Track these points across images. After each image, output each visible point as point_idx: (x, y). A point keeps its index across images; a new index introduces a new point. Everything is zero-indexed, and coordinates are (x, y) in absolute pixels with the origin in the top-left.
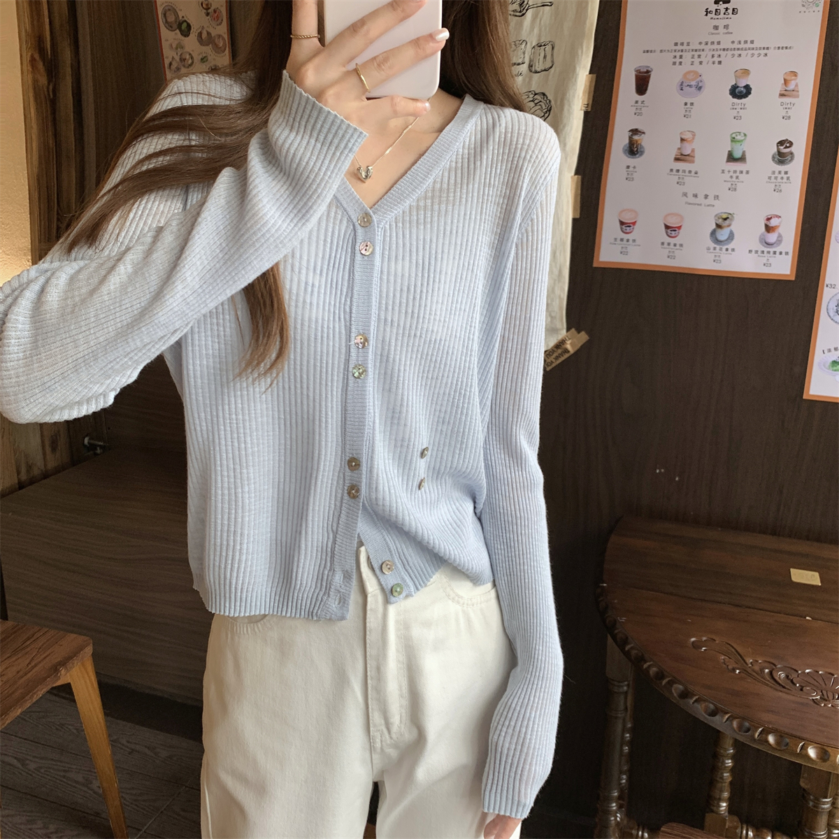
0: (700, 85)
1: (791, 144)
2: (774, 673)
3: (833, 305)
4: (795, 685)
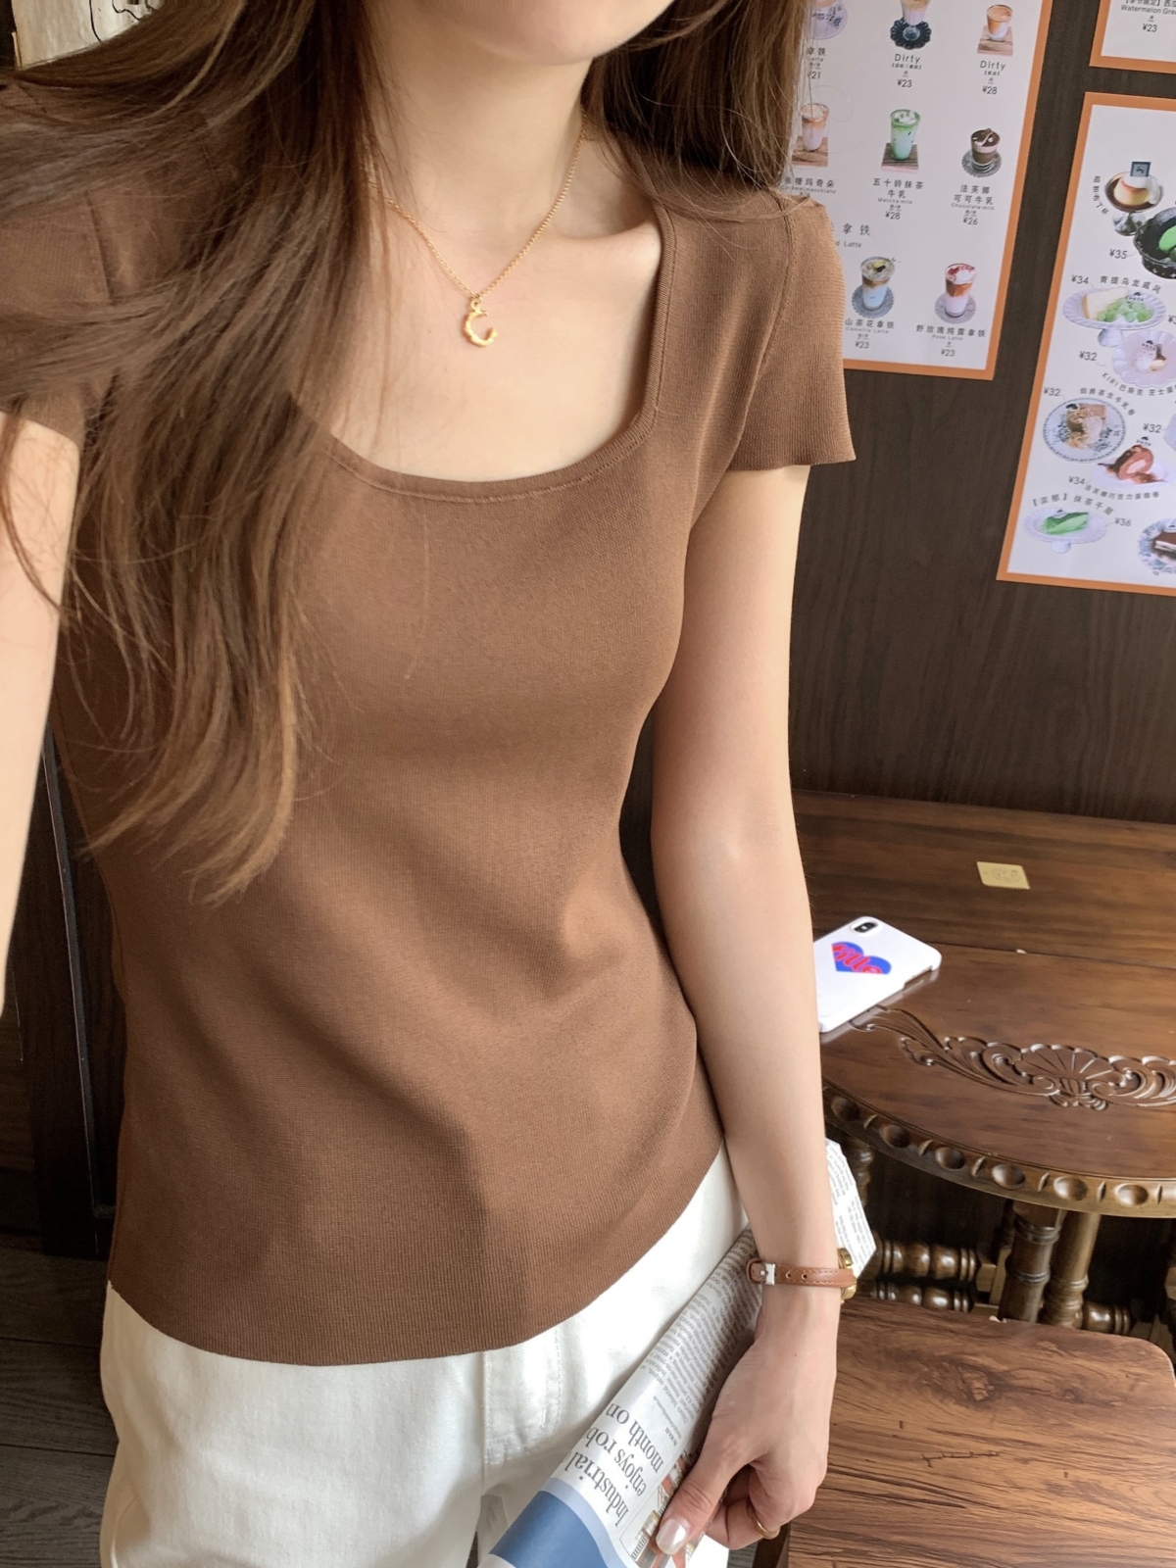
0: (838, 14)
1: (996, 138)
2: (985, 1057)
3: (1054, 424)
4: (1019, 1074)
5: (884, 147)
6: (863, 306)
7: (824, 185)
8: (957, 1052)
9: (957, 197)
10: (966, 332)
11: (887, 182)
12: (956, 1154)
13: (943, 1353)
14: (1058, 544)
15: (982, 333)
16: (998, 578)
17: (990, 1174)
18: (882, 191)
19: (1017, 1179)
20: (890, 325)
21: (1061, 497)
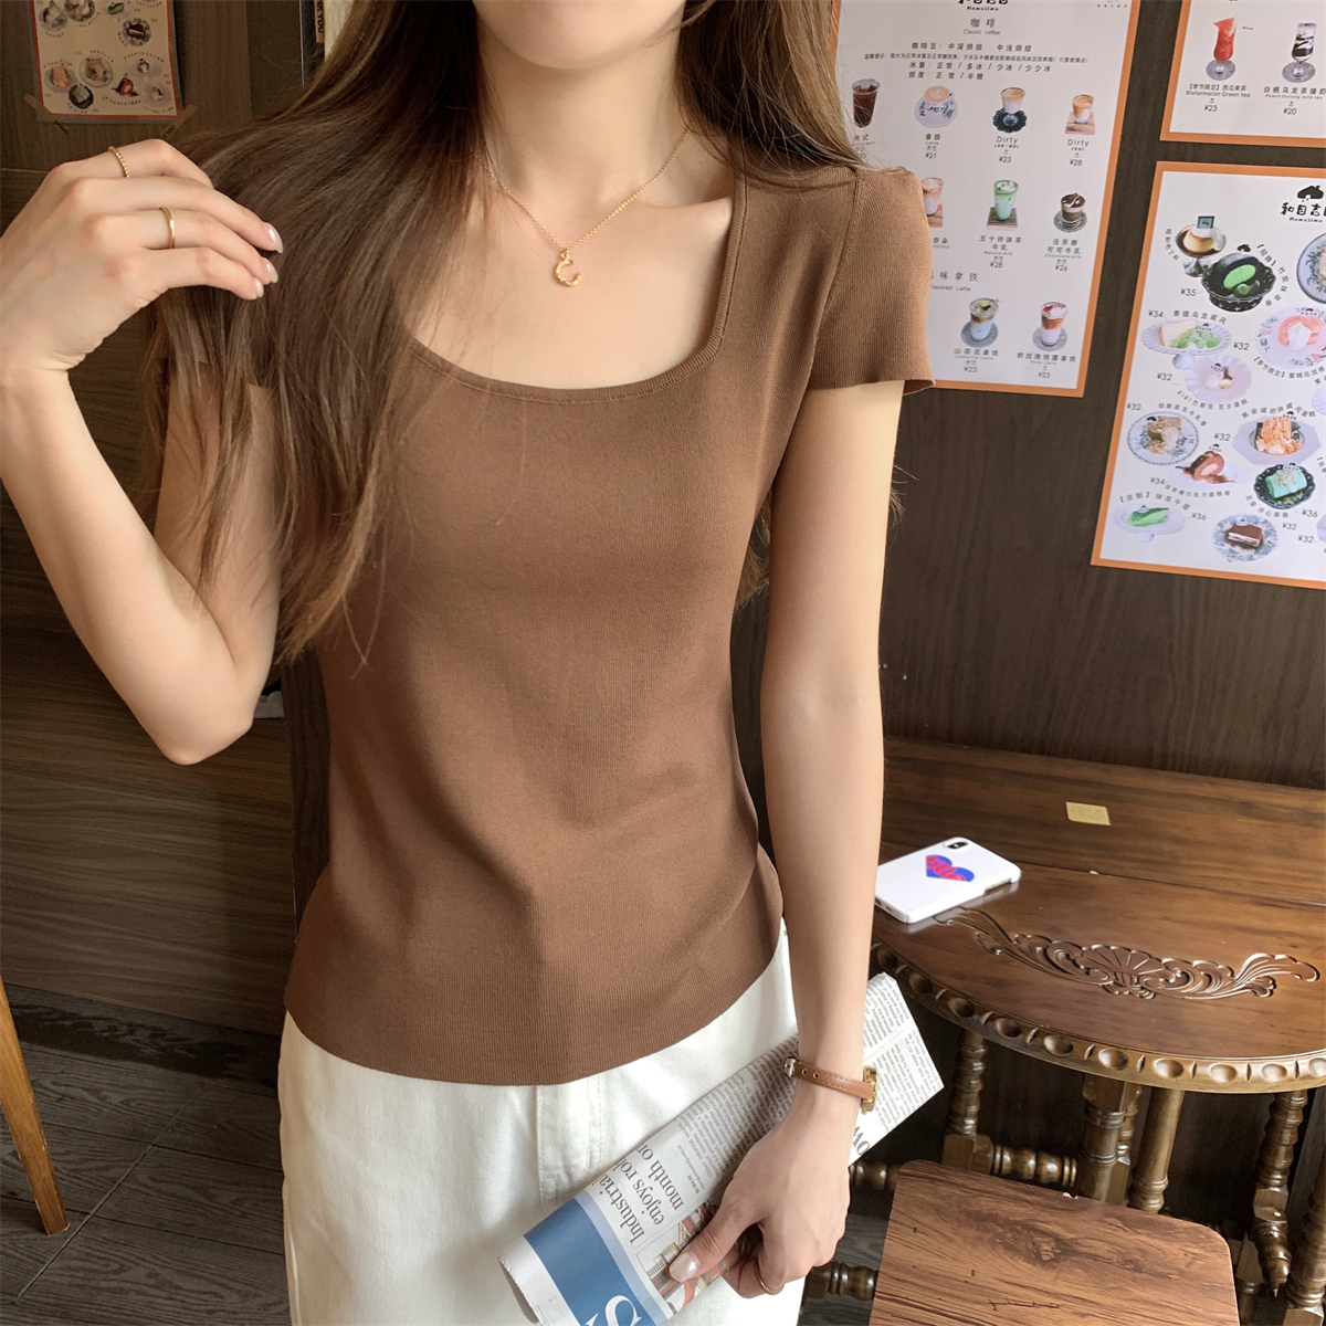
0: (950, 107)
1: (1082, 201)
2: (1049, 952)
3: (1137, 434)
4: (1079, 967)
5: (989, 210)
6: (971, 337)
7: (940, 242)
8: (1024, 946)
9: (1050, 249)
10: (1060, 358)
11: (992, 238)
12: (1012, 1023)
13: (1017, 1219)
14: (1143, 534)
15: (1073, 359)
16: (1092, 563)
17: (1043, 1043)
18: (988, 245)
19: (1066, 1049)
20: (995, 353)
21: (1145, 494)
